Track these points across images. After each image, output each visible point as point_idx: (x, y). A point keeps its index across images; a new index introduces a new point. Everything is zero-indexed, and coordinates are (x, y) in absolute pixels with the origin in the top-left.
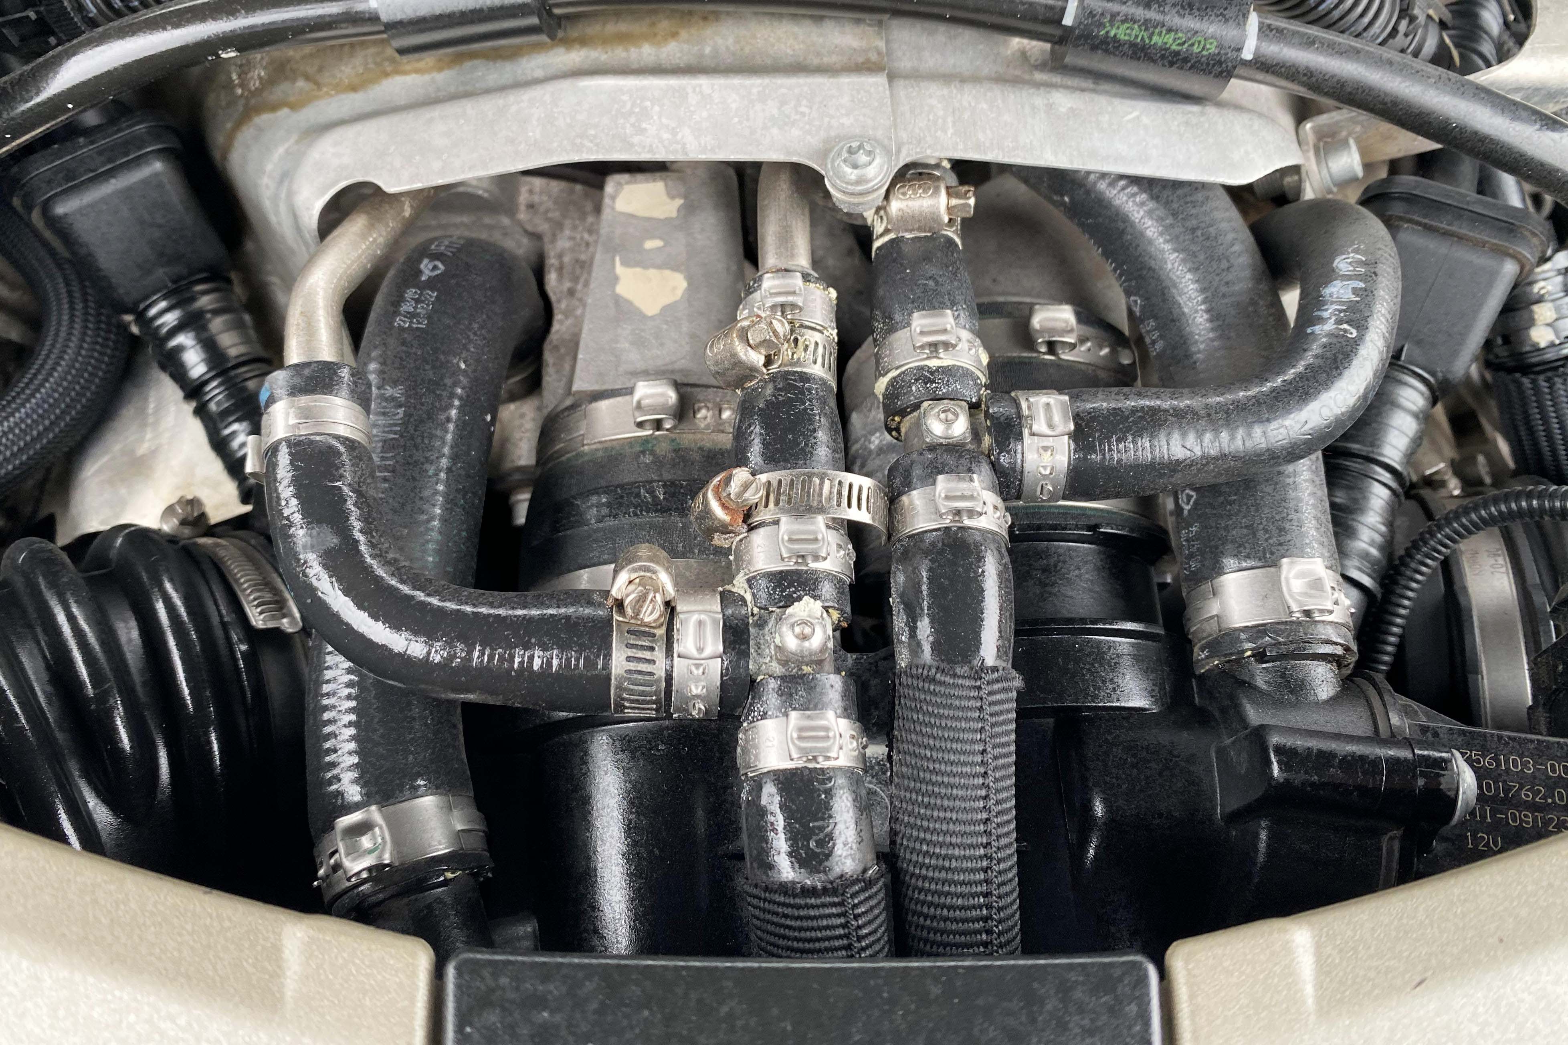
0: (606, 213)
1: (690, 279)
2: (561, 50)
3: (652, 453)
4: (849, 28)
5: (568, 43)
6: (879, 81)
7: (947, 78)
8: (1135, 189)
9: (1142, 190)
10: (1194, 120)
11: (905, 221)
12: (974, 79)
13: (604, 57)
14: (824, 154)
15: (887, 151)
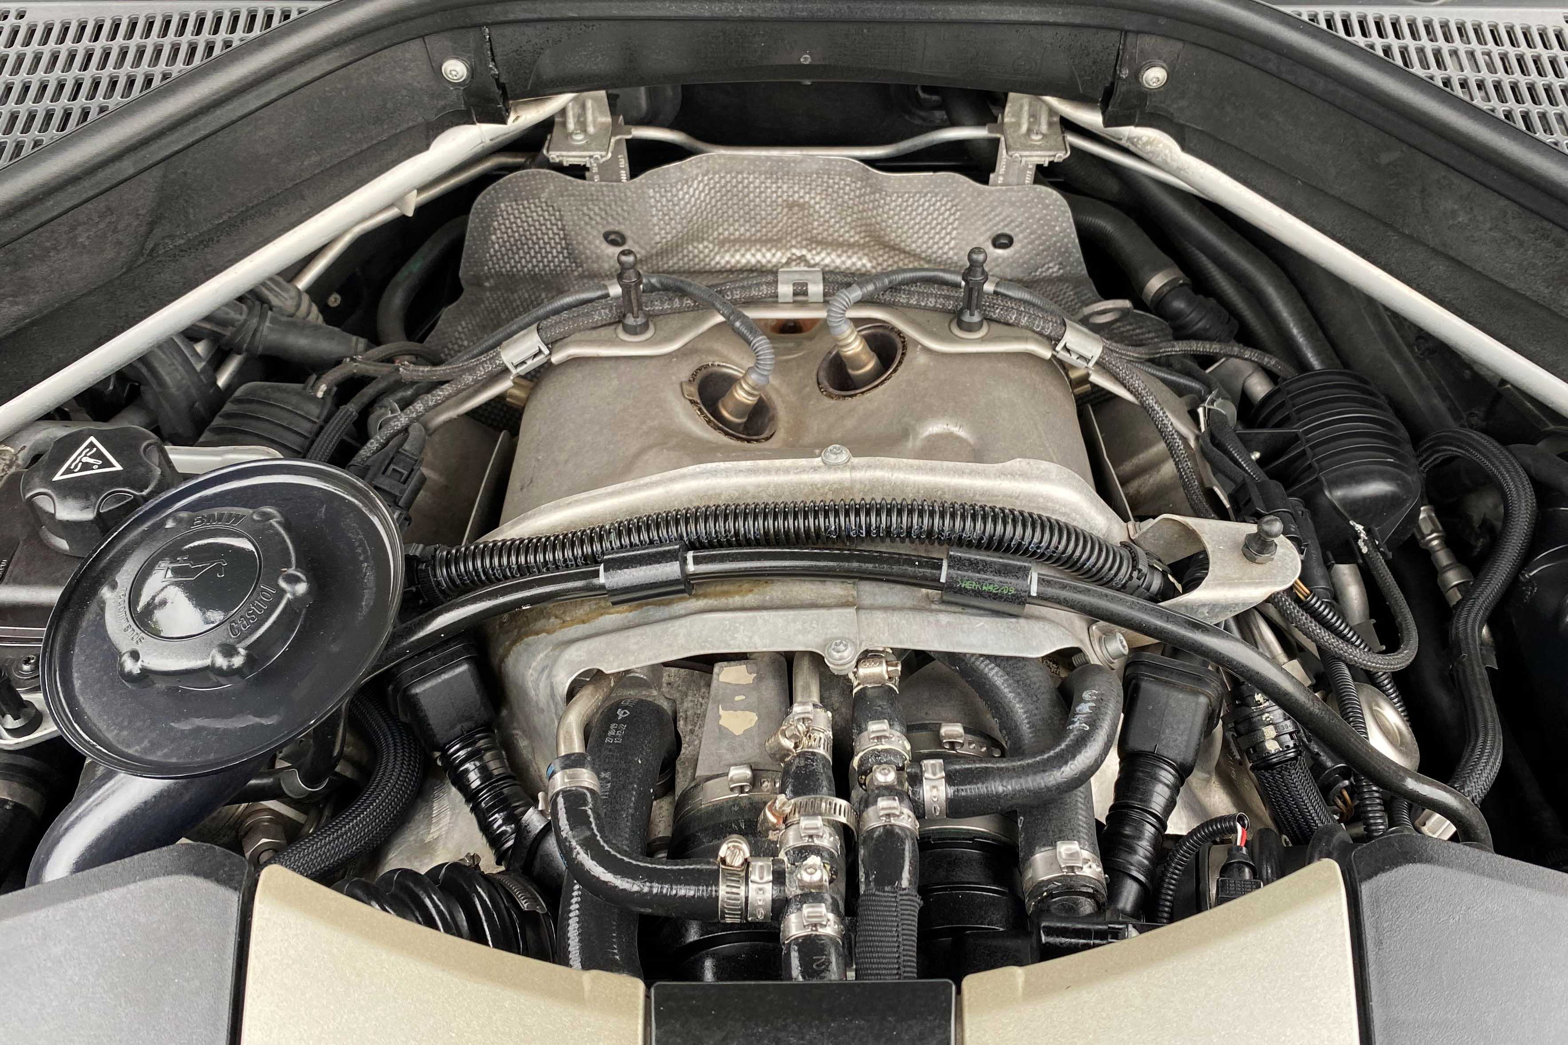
0: (714, 683)
1: (759, 716)
2: (694, 600)
3: (738, 805)
4: (839, 585)
5: (697, 596)
6: (852, 611)
7: (885, 608)
8: (987, 662)
9: (991, 662)
10: (1012, 626)
11: (866, 679)
12: (901, 609)
13: (715, 603)
14: (824, 646)
15: (854, 644)
